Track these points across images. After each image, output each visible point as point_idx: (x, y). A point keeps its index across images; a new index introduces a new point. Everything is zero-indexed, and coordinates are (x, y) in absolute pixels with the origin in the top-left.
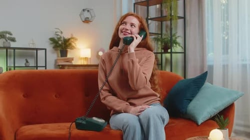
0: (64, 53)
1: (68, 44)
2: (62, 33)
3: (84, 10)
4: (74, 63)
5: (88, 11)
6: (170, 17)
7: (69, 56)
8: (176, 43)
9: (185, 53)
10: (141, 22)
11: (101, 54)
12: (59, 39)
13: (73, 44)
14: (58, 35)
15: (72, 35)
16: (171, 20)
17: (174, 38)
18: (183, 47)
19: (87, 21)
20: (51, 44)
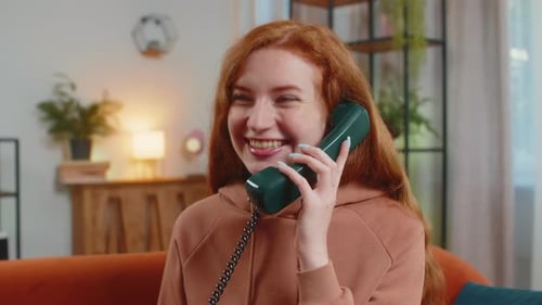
0: (81, 149)
1: (93, 119)
2: (73, 87)
3: (144, 20)
4: (112, 176)
5: (158, 22)
6: (403, 41)
7: (97, 156)
8: (419, 121)
9: (444, 150)
10: (324, 62)
11: (193, 145)
12: (68, 105)
13: (110, 121)
14: (62, 94)
15: (106, 93)
16: (406, 49)
17: (411, 105)
18: (440, 133)
19: (153, 51)
20: (44, 120)
